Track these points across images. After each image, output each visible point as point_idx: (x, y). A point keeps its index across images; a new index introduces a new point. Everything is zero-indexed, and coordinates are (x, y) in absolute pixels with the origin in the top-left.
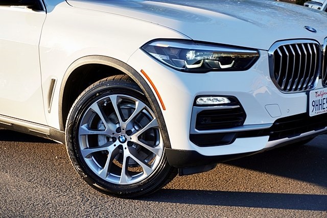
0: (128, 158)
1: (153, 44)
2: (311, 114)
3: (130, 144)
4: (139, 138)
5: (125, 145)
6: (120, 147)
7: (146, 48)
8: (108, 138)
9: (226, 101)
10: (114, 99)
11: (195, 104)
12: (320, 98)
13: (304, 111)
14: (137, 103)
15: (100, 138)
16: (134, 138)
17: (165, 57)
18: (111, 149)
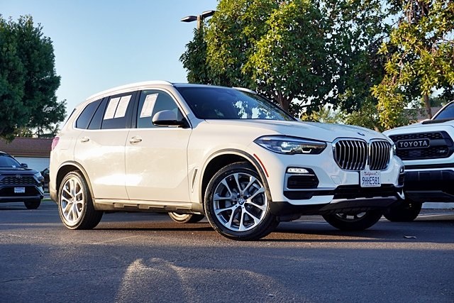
0: (245, 214)
1: (261, 139)
2: (362, 186)
3: (246, 205)
4: (252, 201)
5: (243, 206)
6: (240, 208)
7: (257, 141)
8: (232, 202)
9: (306, 171)
10: (236, 176)
11: (286, 172)
12: (368, 176)
13: (358, 184)
14: (251, 178)
15: (227, 202)
16: (249, 201)
17: (268, 146)
18: (233, 209)
